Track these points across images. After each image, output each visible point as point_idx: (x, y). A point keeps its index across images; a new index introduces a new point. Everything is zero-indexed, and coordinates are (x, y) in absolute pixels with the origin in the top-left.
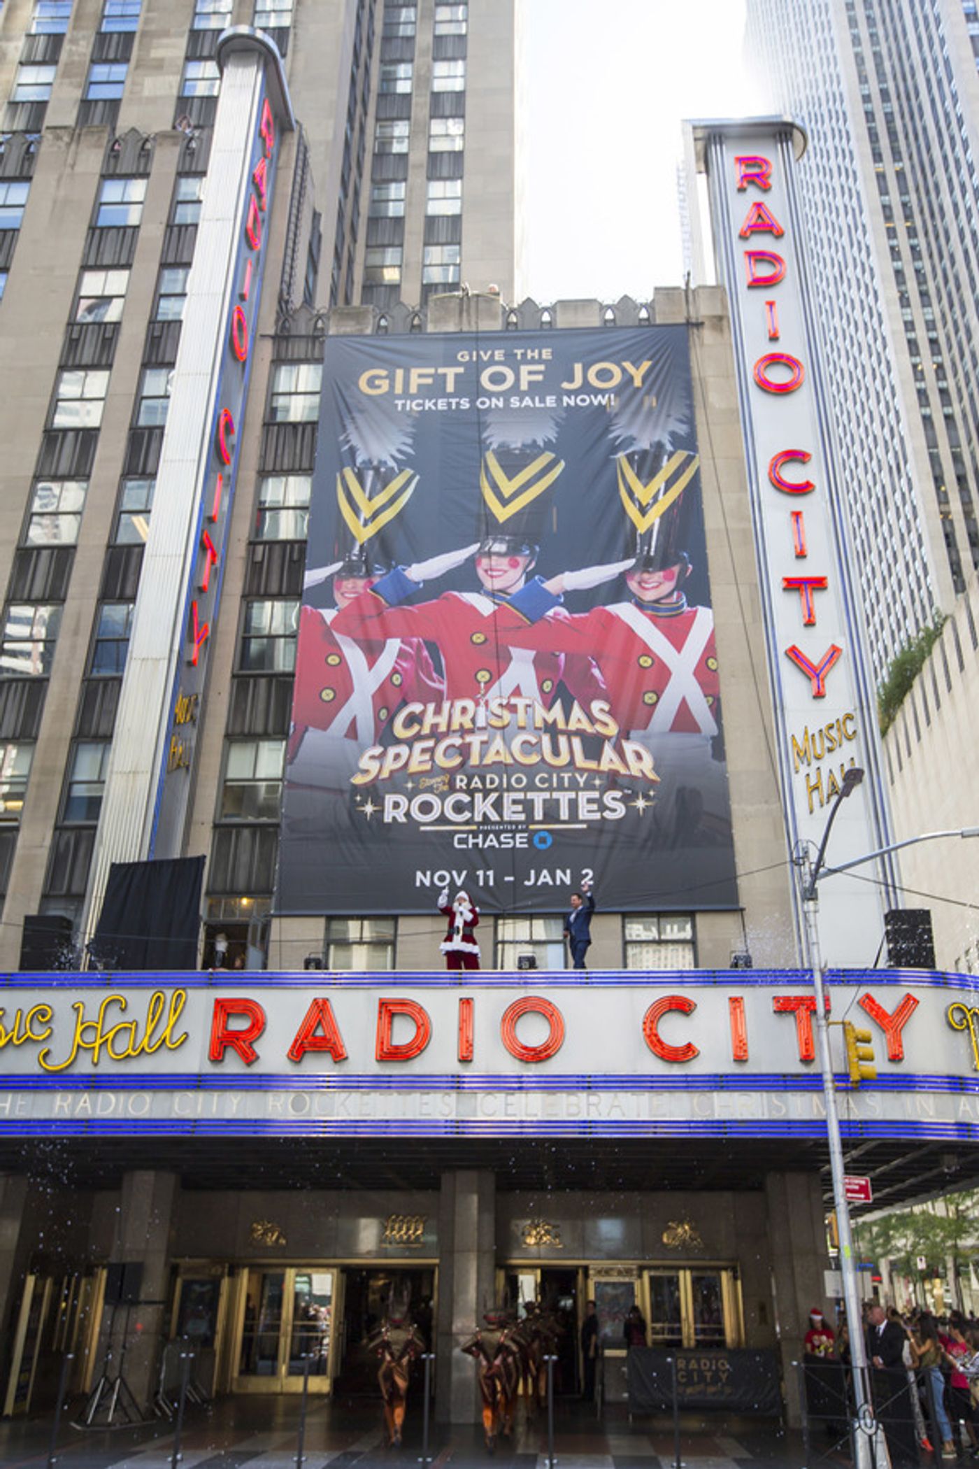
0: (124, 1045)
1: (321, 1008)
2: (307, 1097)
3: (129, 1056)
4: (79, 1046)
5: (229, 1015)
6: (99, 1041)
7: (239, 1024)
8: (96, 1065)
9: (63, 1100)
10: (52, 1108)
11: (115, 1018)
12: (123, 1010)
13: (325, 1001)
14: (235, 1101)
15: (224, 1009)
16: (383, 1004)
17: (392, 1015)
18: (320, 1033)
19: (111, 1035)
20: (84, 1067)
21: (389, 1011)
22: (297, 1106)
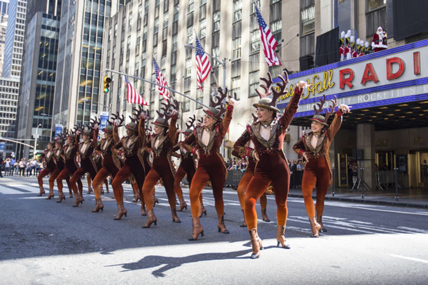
0: (320, 89)
1: (369, 66)
2: (368, 95)
3: (321, 92)
4: (310, 91)
5: (344, 74)
6: (314, 89)
7: (347, 77)
8: (314, 95)
9: (309, 106)
10: (306, 109)
11: (317, 81)
12: (318, 79)
13: (370, 64)
14: (349, 100)
15: (343, 73)
16: (388, 61)
17: (392, 64)
18: (370, 74)
19: (316, 87)
20: (312, 97)
21: (390, 63)
22: (366, 98)
